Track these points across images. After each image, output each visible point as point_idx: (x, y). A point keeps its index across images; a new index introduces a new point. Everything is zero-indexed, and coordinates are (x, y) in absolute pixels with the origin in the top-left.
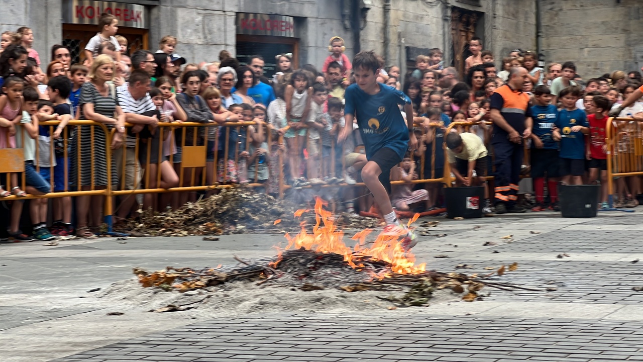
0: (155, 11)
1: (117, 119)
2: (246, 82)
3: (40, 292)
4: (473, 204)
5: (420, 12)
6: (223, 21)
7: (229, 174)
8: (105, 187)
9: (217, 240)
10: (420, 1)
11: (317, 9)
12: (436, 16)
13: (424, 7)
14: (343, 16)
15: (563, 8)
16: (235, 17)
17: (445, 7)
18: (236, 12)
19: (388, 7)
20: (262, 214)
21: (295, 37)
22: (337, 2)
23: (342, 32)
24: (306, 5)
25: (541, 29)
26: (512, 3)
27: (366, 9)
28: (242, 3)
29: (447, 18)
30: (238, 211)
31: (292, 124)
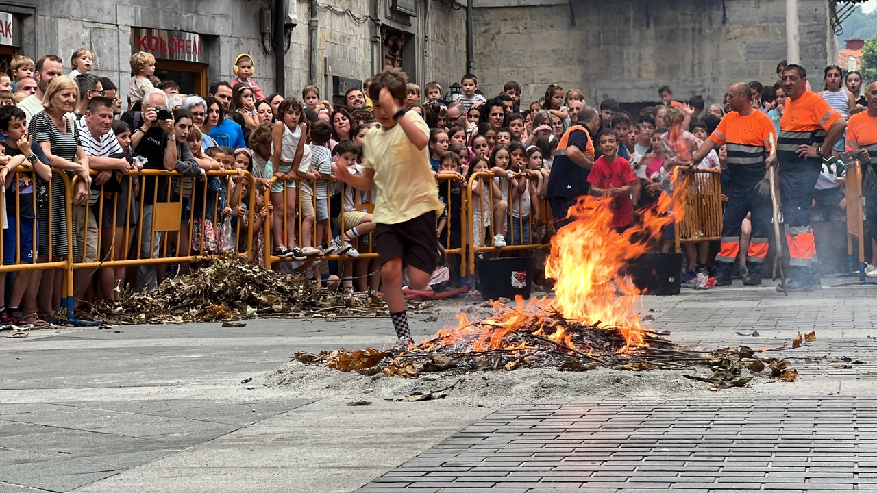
0: (28, 23)
1: (81, 164)
4: (520, 280)
5: (347, 31)
6: (115, 38)
7: (206, 239)
8: (65, 258)
9: (243, 325)
10: (346, 16)
11: (231, 25)
12: (363, 37)
13: (352, 24)
14: (263, 34)
15: (502, 30)
16: (130, 33)
17: (373, 24)
18: (132, 27)
19: (314, 23)
20: (269, 293)
21: (202, 62)
22: (255, 15)
23: (261, 56)
24: (218, 19)
25: (472, 58)
26: (441, 22)
27: (291, 26)
28: (139, 14)
29: (378, 40)
30: (240, 289)
31: (280, 175)
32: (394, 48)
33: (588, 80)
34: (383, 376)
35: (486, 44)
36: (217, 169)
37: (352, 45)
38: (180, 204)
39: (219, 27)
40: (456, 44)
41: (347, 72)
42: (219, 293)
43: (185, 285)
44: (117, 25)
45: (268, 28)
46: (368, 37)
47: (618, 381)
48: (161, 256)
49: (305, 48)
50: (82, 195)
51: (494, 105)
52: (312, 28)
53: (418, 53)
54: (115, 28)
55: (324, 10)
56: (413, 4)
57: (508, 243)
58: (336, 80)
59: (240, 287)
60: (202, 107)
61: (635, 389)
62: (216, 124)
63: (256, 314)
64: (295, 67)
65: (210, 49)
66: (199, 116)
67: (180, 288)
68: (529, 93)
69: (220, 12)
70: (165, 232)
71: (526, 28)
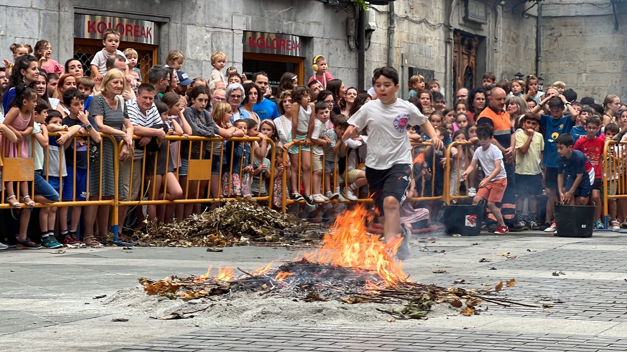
0: (165, 28)
1: (126, 132)
2: (252, 99)
3: (47, 298)
4: (472, 222)
5: (423, 34)
6: (231, 39)
7: (234, 187)
8: (112, 197)
9: (221, 251)
10: (423, 24)
11: (322, 30)
12: (437, 39)
13: (428, 30)
14: (348, 36)
15: (563, 33)
16: (242, 35)
17: (447, 30)
18: (244, 31)
19: (392, 29)
20: (265, 227)
21: (300, 56)
22: (342, 23)
23: (347, 52)
24: (313, 26)
25: (540, 54)
26: (512, 28)
27: (370, 31)
28: (250, 22)
29: (451, 41)
30: (242, 224)
31: (296, 141)
32: (469, 47)
34: (165, 299)
35: (551, 44)
37: (428, 44)
39: (313, 31)
40: (527, 44)
41: (421, 63)
42: (228, 226)
44: (233, 30)
45: (353, 32)
46: (443, 38)
49: (384, 46)
50: (124, 154)
51: (477, 92)
52: (390, 32)
53: (489, 50)
54: (231, 31)
55: (402, 19)
56: (483, 15)
58: (411, 70)
59: (243, 222)
63: (248, 242)
64: (375, 60)
65: (307, 46)
66: (236, 98)
67: (200, 222)
68: (582, 80)
69: (315, 20)
70: (198, 180)
71: (581, 32)
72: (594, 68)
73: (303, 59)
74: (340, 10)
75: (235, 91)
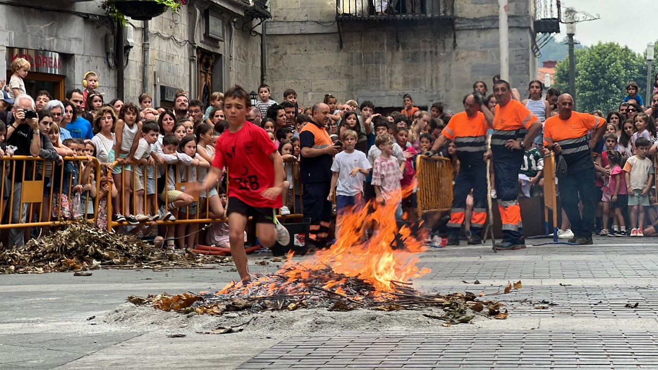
2: (67, 117)
5: (171, 52)
7: (63, 209)
9: (90, 275)
10: (171, 40)
11: (83, 46)
12: (183, 56)
13: (175, 47)
14: (107, 54)
15: (288, 52)
16: (6, 51)
17: (192, 47)
18: (7, 47)
19: (146, 46)
20: (110, 250)
21: (61, 74)
22: (101, 39)
23: (106, 70)
24: (73, 42)
25: (265, 73)
26: (242, 47)
27: (129, 47)
28: (13, 37)
29: (195, 58)
30: (88, 247)
31: (119, 160)
32: (207, 65)
33: (352, 90)
34: (195, 314)
35: (276, 63)
36: (71, 155)
37: (175, 62)
38: (42, 182)
39: (74, 48)
40: (254, 62)
41: (170, 82)
42: (72, 249)
43: (46, 243)
45: (111, 49)
46: (187, 56)
47: (373, 319)
48: (27, 221)
49: (139, 64)
52: (145, 49)
53: (225, 69)
55: (154, 36)
56: (221, 32)
57: (292, 212)
58: (163, 89)
59: (88, 245)
60: (59, 109)
61: (386, 325)
62: (70, 121)
63: (100, 266)
64: (132, 79)
65: (67, 64)
66: (56, 116)
68: (308, 99)
69: (75, 36)
70: (31, 203)
71: (306, 50)
72: (319, 87)
73: (63, 77)
74: (101, 26)
75: (54, 109)
